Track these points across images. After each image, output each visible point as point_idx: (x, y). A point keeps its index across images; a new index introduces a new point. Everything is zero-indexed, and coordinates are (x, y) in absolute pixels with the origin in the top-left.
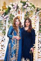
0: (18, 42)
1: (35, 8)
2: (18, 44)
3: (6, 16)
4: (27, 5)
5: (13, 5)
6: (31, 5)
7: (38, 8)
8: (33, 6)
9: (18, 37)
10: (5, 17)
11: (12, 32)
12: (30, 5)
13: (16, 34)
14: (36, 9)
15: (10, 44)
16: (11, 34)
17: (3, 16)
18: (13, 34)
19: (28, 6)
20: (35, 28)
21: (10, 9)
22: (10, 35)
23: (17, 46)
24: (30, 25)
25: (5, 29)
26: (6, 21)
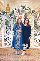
0: (20, 34)
1: (31, 10)
2: (20, 35)
4: (26, 8)
5: (15, 9)
6: (28, 9)
7: (33, 11)
8: (30, 9)
9: (20, 31)
10: (11, 17)
12: (27, 9)
13: (18, 29)
14: (32, 11)
15: (15, 35)
16: (15, 28)
17: (9, 17)
19: (26, 9)
20: (31, 25)
23: (20, 37)
25: (11, 26)
26: (11, 20)
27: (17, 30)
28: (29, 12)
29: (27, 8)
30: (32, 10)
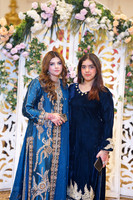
0: (57, 131)
1: (112, 20)
2: (57, 138)
3: (18, 47)
4: (88, 9)
6: (99, 12)
7: (121, 21)
8: (107, 13)
9: (57, 117)
10: (15, 50)
11: (37, 100)
12: (95, 11)
14: (116, 23)
15: (31, 139)
17: (9, 45)
18: (40, 105)
19: (89, 14)
21: (30, 22)
22: (31, 109)
24: (98, 77)
25: (15, 91)
26: (17, 63)
27: (44, 115)
28: (103, 26)
29: (92, 7)
30: (117, 17)
